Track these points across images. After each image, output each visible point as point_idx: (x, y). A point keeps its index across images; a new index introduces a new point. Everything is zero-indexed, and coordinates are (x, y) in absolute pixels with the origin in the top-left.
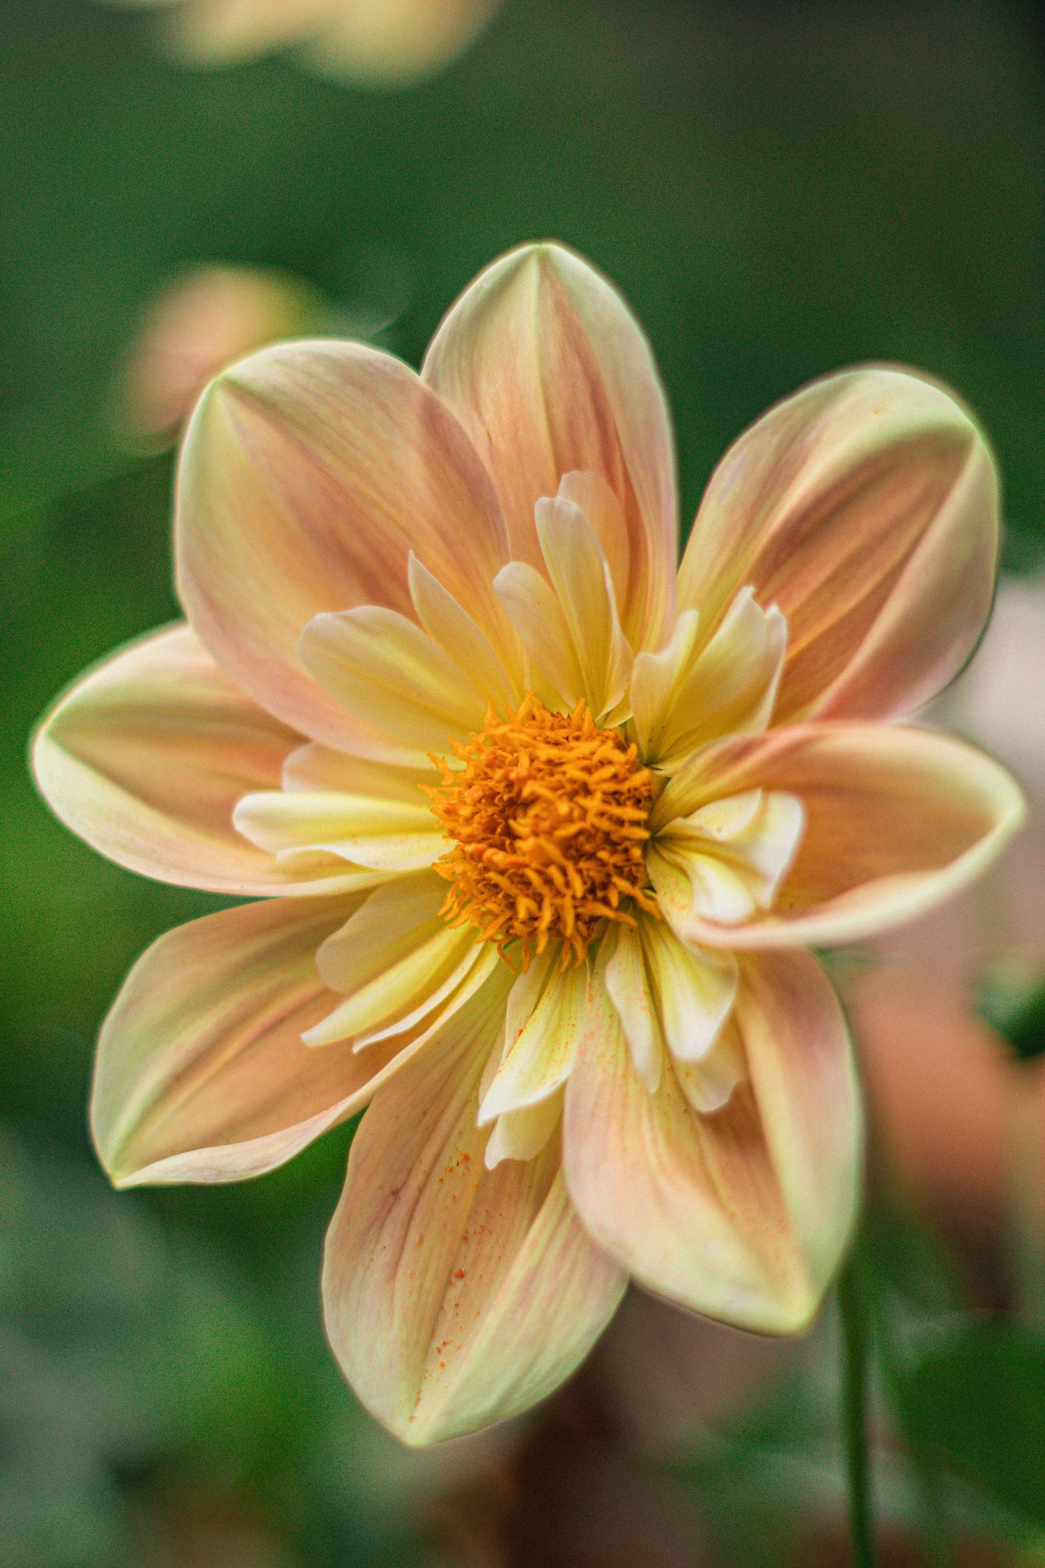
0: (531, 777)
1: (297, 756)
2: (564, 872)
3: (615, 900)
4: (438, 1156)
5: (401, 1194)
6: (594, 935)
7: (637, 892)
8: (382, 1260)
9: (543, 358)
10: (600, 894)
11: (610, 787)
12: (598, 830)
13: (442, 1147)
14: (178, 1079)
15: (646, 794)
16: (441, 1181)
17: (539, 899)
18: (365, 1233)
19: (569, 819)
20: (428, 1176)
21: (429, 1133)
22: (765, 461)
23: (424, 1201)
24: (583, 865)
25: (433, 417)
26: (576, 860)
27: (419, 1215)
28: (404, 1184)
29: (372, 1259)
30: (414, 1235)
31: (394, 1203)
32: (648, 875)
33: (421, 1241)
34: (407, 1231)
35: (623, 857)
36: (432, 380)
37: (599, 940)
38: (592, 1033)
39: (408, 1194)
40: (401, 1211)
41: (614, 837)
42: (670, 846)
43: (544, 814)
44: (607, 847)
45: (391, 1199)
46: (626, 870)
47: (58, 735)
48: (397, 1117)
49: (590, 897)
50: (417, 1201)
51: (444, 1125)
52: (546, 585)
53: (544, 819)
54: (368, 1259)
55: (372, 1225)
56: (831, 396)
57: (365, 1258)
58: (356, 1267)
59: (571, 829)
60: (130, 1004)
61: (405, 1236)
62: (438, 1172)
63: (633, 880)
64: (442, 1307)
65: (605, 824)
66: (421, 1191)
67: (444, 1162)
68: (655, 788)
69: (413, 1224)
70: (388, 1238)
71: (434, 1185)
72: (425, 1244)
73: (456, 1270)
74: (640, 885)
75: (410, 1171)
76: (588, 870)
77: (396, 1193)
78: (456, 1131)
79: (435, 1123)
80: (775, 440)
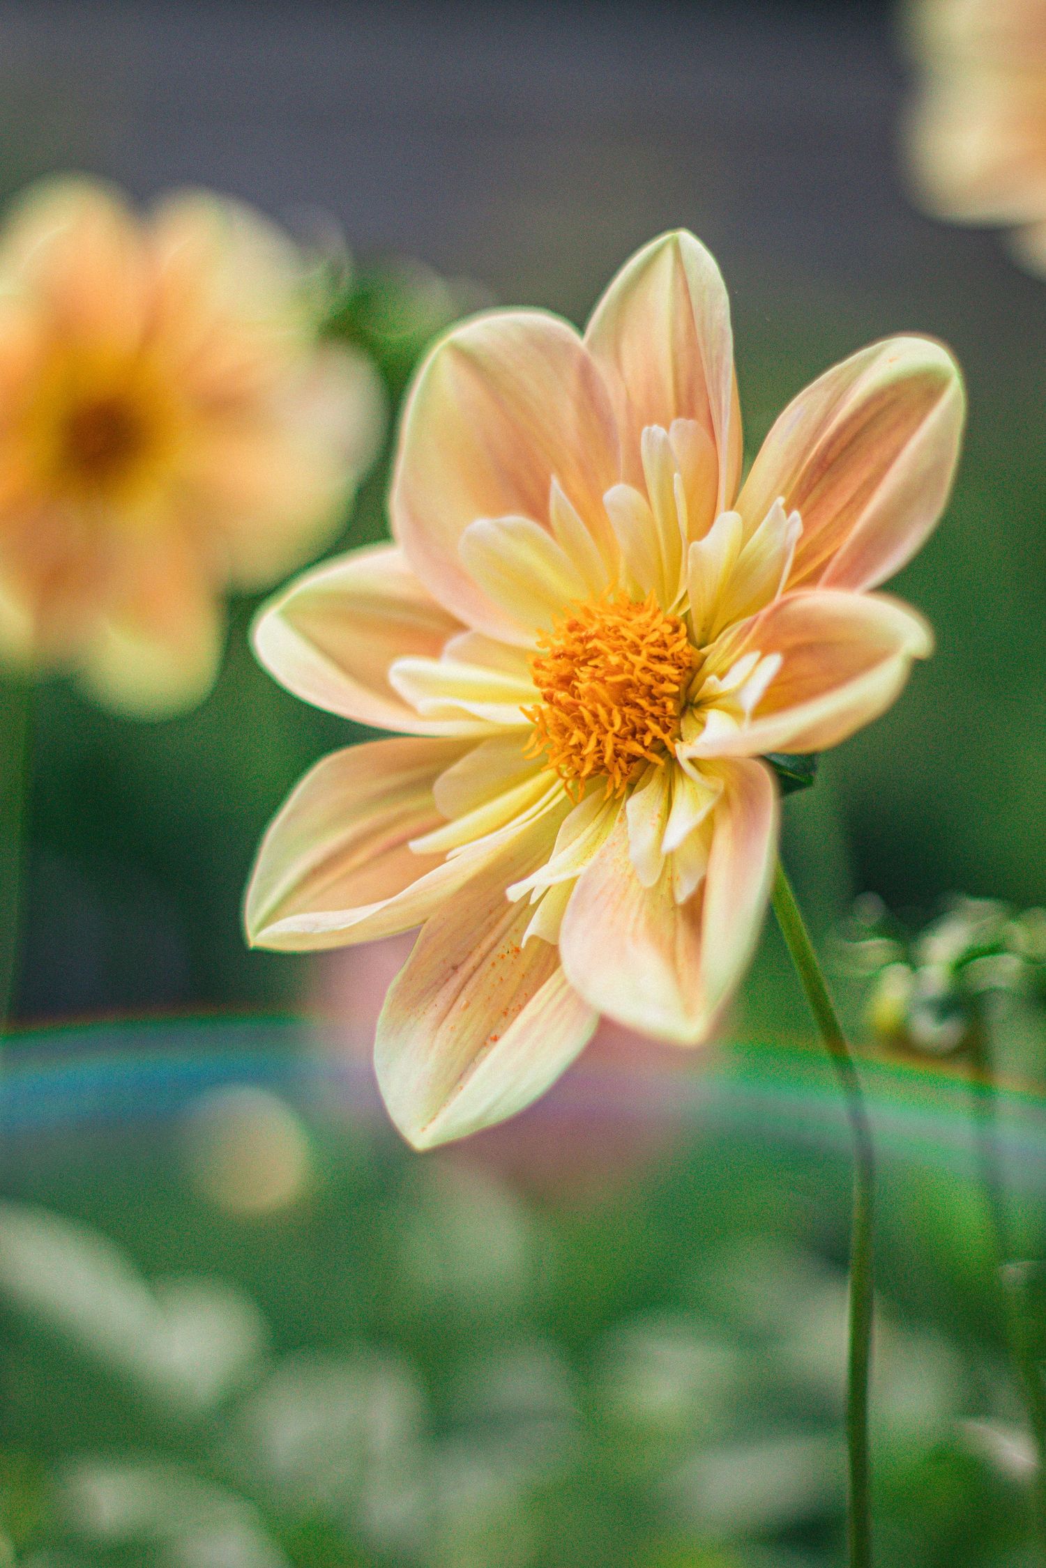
0: (597, 636)
1: (457, 642)
2: (610, 713)
3: (648, 740)
4: (495, 945)
5: (459, 970)
6: (633, 774)
7: (666, 738)
8: (433, 1013)
9: (674, 331)
10: (638, 736)
11: (656, 651)
12: (642, 684)
13: (499, 939)
14: (316, 872)
15: (688, 665)
16: (493, 964)
17: (589, 734)
18: (423, 993)
19: (619, 669)
20: (483, 959)
21: (491, 927)
22: (818, 413)
23: (475, 979)
24: (626, 710)
25: (586, 373)
26: (621, 705)
27: (470, 986)
28: (463, 962)
29: (424, 1013)
30: (462, 1001)
31: (452, 975)
32: (680, 728)
33: (467, 1006)
34: (457, 997)
35: (661, 709)
36: (591, 344)
37: (637, 780)
38: (614, 844)
39: (465, 970)
40: (456, 981)
41: (654, 691)
42: (702, 710)
43: (601, 665)
44: (648, 698)
45: (451, 971)
46: (661, 719)
47: (287, 615)
48: (468, 910)
49: (630, 737)
50: (470, 977)
51: (504, 923)
52: (646, 505)
53: (601, 669)
54: (421, 1012)
55: (431, 988)
56: (871, 358)
57: (419, 1011)
58: (410, 1016)
59: (620, 678)
60: (292, 815)
61: (455, 1001)
62: (492, 957)
63: (666, 729)
64: (474, 1060)
65: (648, 679)
66: (475, 969)
67: (499, 950)
68: (696, 662)
69: (464, 993)
70: (441, 1000)
71: (487, 966)
72: (469, 1009)
73: (493, 1035)
74: (670, 733)
75: (471, 953)
76: (630, 715)
77: (455, 968)
78: (513, 928)
79: (497, 921)
80: (829, 394)
